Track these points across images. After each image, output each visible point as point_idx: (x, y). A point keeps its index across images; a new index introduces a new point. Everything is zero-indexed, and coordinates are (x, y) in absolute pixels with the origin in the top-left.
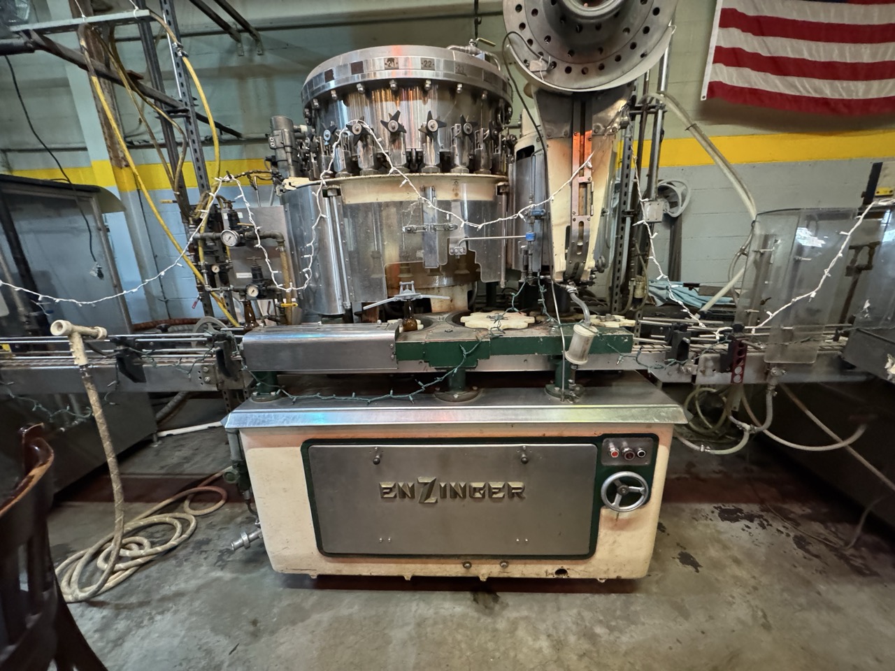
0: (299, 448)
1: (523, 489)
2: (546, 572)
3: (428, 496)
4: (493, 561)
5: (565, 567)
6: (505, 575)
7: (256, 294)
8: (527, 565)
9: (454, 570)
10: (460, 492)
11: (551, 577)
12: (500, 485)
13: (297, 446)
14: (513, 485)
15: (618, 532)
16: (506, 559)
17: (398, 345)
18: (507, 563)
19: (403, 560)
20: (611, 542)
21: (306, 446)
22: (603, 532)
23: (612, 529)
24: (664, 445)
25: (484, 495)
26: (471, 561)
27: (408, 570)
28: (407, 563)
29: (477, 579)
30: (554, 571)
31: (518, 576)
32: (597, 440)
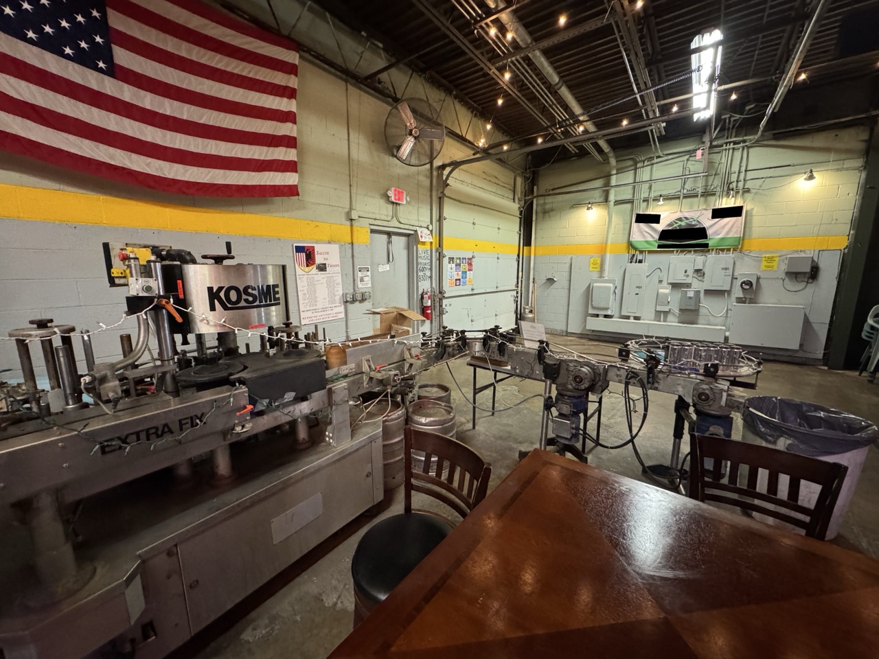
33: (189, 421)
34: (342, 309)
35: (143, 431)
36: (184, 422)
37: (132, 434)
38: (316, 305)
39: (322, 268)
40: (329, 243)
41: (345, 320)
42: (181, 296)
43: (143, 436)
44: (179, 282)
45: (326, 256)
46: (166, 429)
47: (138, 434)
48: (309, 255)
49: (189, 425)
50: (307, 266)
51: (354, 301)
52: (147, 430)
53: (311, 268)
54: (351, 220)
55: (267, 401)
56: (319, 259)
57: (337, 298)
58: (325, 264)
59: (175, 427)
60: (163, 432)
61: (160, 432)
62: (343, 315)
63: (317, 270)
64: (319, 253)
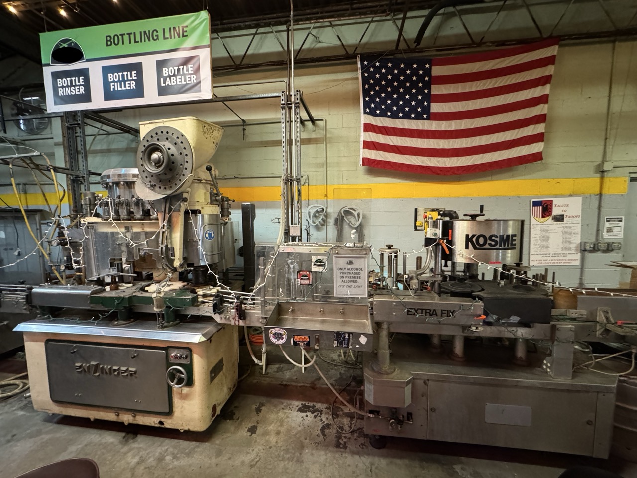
0: (43, 343)
1: (135, 373)
2: (154, 422)
3: (95, 373)
4: (129, 413)
5: (163, 420)
6: (135, 422)
7: (64, 268)
8: (145, 417)
9: (111, 416)
10: (108, 372)
11: (156, 425)
12: (124, 369)
13: (42, 341)
14: (131, 369)
15: (183, 401)
16: (135, 412)
17: (91, 297)
18: (135, 414)
19: (88, 408)
20: (181, 407)
21: (47, 342)
22: (176, 401)
23: (180, 399)
24: (195, 353)
25: (119, 373)
26: (119, 412)
27: (93, 414)
28: (91, 410)
29: (123, 423)
30: (158, 422)
31: (141, 423)
32: (166, 349)
33: (446, 312)
34: (578, 256)
35: (424, 309)
36: (444, 312)
37: (420, 309)
38: (547, 251)
39: (560, 218)
40: (571, 196)
41: (580, 267)
42: (450, 239)
43: (424, 311)
44: (450, 231)
45: (564, 208)
46: (435, 313)
47: (422, 310)
48: (546, 208)
49: (446, 315)
50: (543, 217)
51: (595, 250)
52: (426, 310)
53: (546, 218)
54: (603, 172)
55: (497, 316)
56: (556, 211)
57: (573, 246)
58: (563, 215)
59: (439, 313)
60: (433, 314)
61: (431, 313)
62: (578, 263)
63: (553, 221)
64: (557, 205)
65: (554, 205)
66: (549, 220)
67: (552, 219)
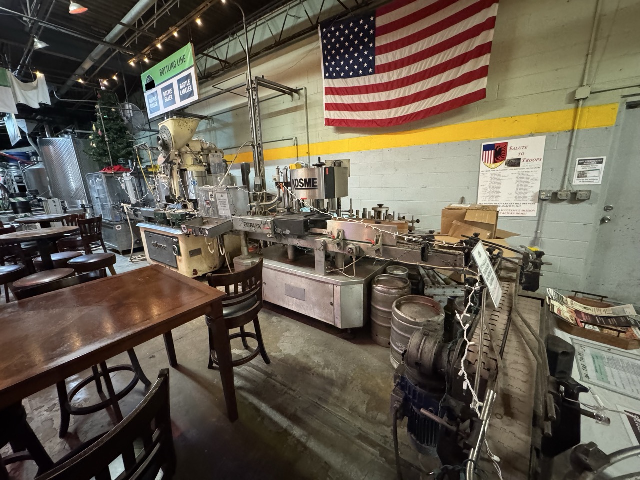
1: (166, 248)
3: (157, 246)
12: (163, 245)
14: (165, 246)
20: (180, 265)
21: (146, 232)
22: (178, 262)
24: (180, 241)
25: (162, 248)
32: (172, 237)
34: (536, 206)
36: (256, 225)
37: (248, 223)
38: (497, 200)
39: (516, 163)
40: (532, 135)
41: (537, 219)
45: (521, 151)
48: (499, 152)
50: (495, 162)
51: (555, 198)
52: (251, 224)
53: (499, 164)
54: (578, 100)
56: (511, 155)
57: (530, 196)
58: (520, 159)
60: (253, 226)
62: (535, 214)
63: (506, 166)
64: (513, 148)
65: (509, 148)
66: (502, 165)
67: (506, 165)
